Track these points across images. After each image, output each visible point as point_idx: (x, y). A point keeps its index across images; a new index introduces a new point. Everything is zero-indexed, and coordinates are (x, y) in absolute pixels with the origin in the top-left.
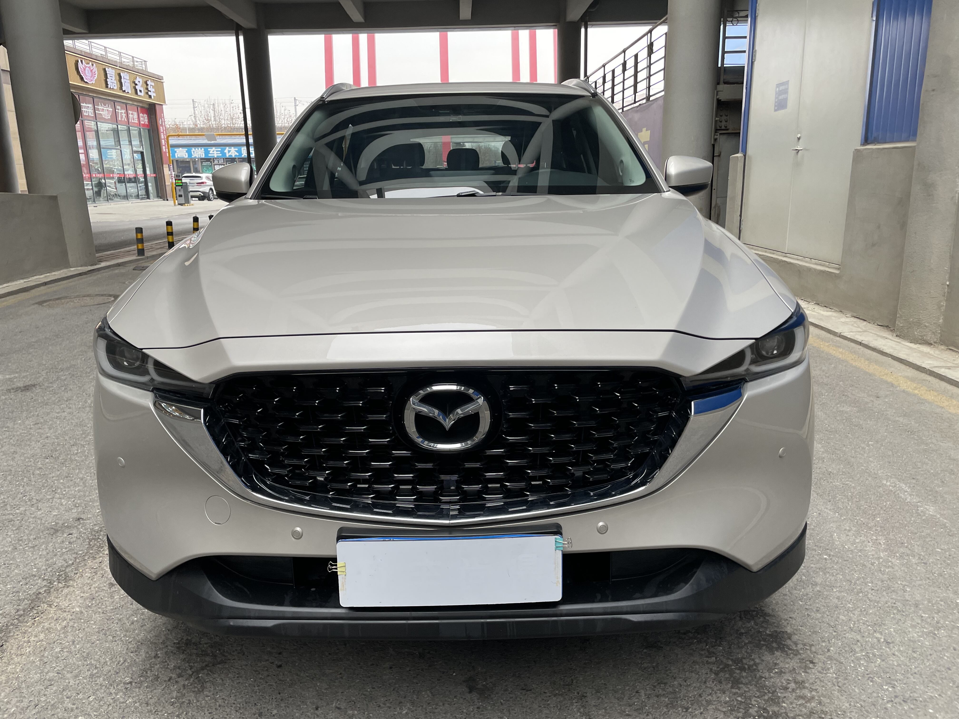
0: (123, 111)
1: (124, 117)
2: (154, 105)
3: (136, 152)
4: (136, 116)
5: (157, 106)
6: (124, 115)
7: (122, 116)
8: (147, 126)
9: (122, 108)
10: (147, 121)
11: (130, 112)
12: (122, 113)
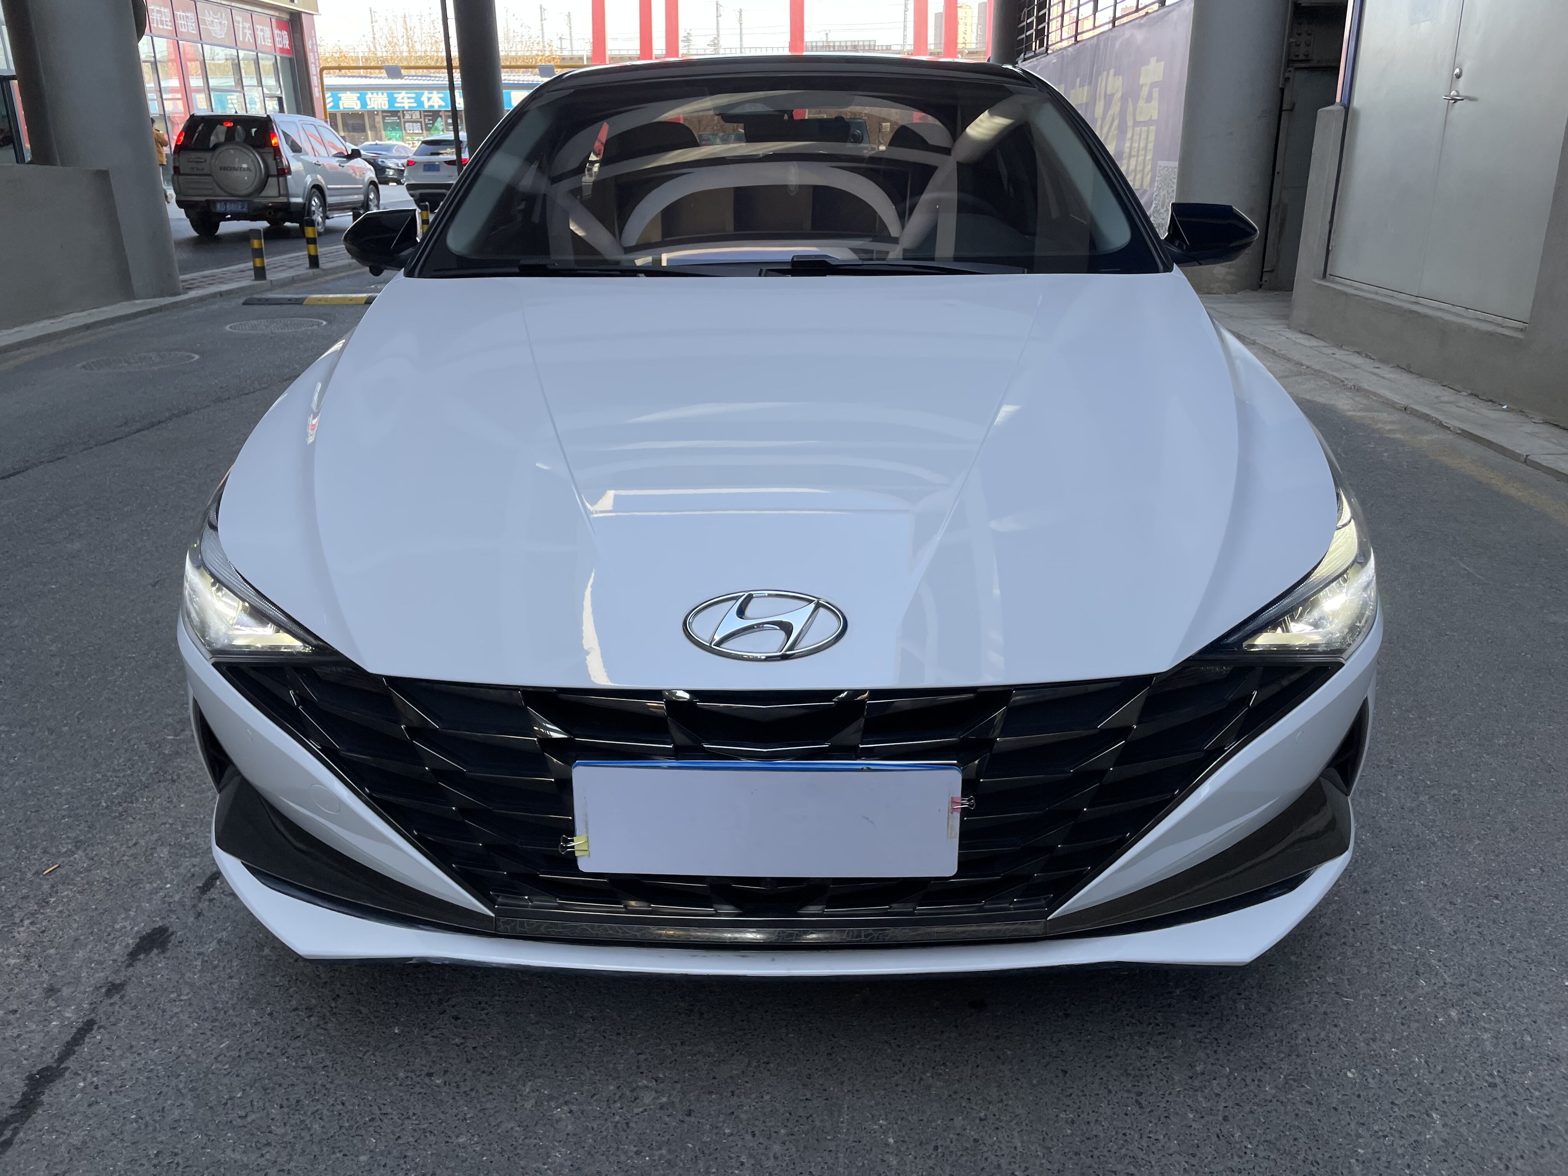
0: (248, 25)
1: (248, 35)
2: (299, 14)
3: (270, 96)
4: (268, 34)
5: (304, 17)
7: (244, 34)
8: (288, 51)
9: (244, 20)
10: (287, 43)
11: (258, 27)
12: (244, 28)
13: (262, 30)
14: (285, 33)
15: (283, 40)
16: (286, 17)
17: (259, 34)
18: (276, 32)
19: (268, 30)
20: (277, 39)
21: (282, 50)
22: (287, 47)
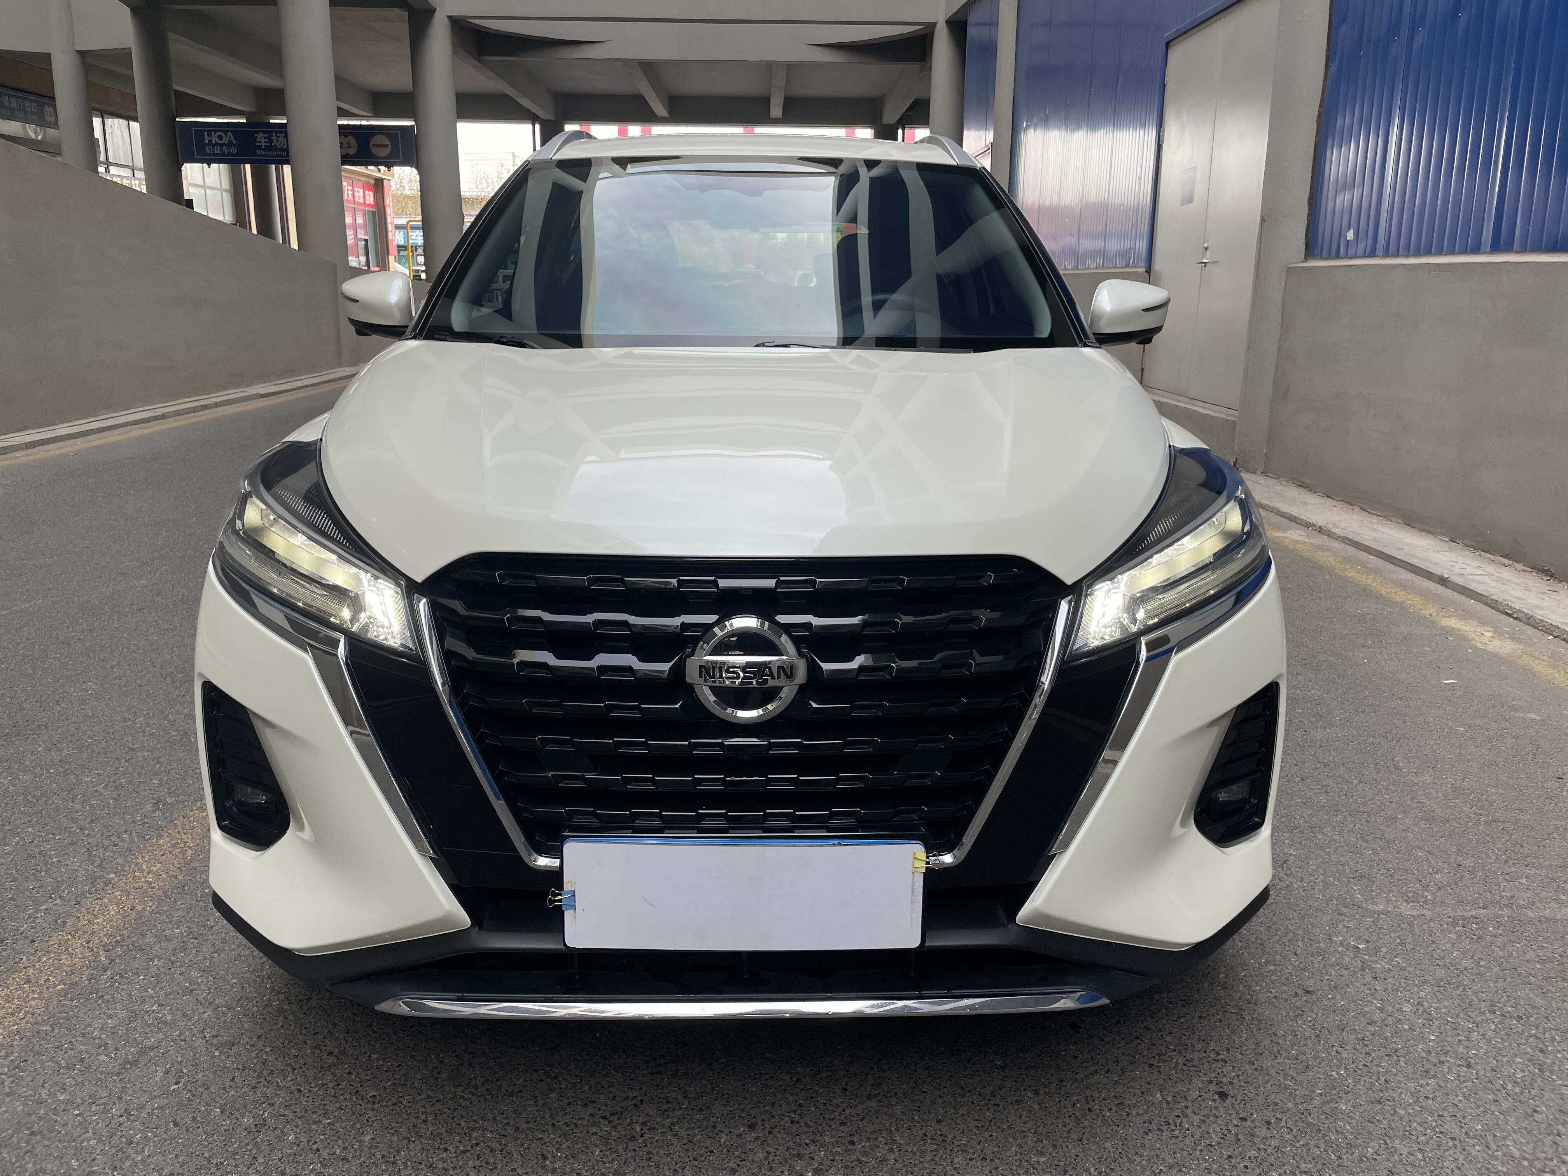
0: (350, 188)
1: (350, 196)
2: (382, 180)
3: (361, 240)
4: (361, 194)
5: (385, 182)
6: (350, 193)
7: (348, 194)
8: (372, 206)
9: (348, 185)
10: (372, 199)
11: (356, 189)
12: (348, 190)
13: (358, 192)
14: (371, 193)
15: (370, 198)
16: (372, 182)
17: (356, 194)
18: (367, 192)
19: (361, 191)
20: (367, 198)
21: (369, 205)
22: (372, 203)
